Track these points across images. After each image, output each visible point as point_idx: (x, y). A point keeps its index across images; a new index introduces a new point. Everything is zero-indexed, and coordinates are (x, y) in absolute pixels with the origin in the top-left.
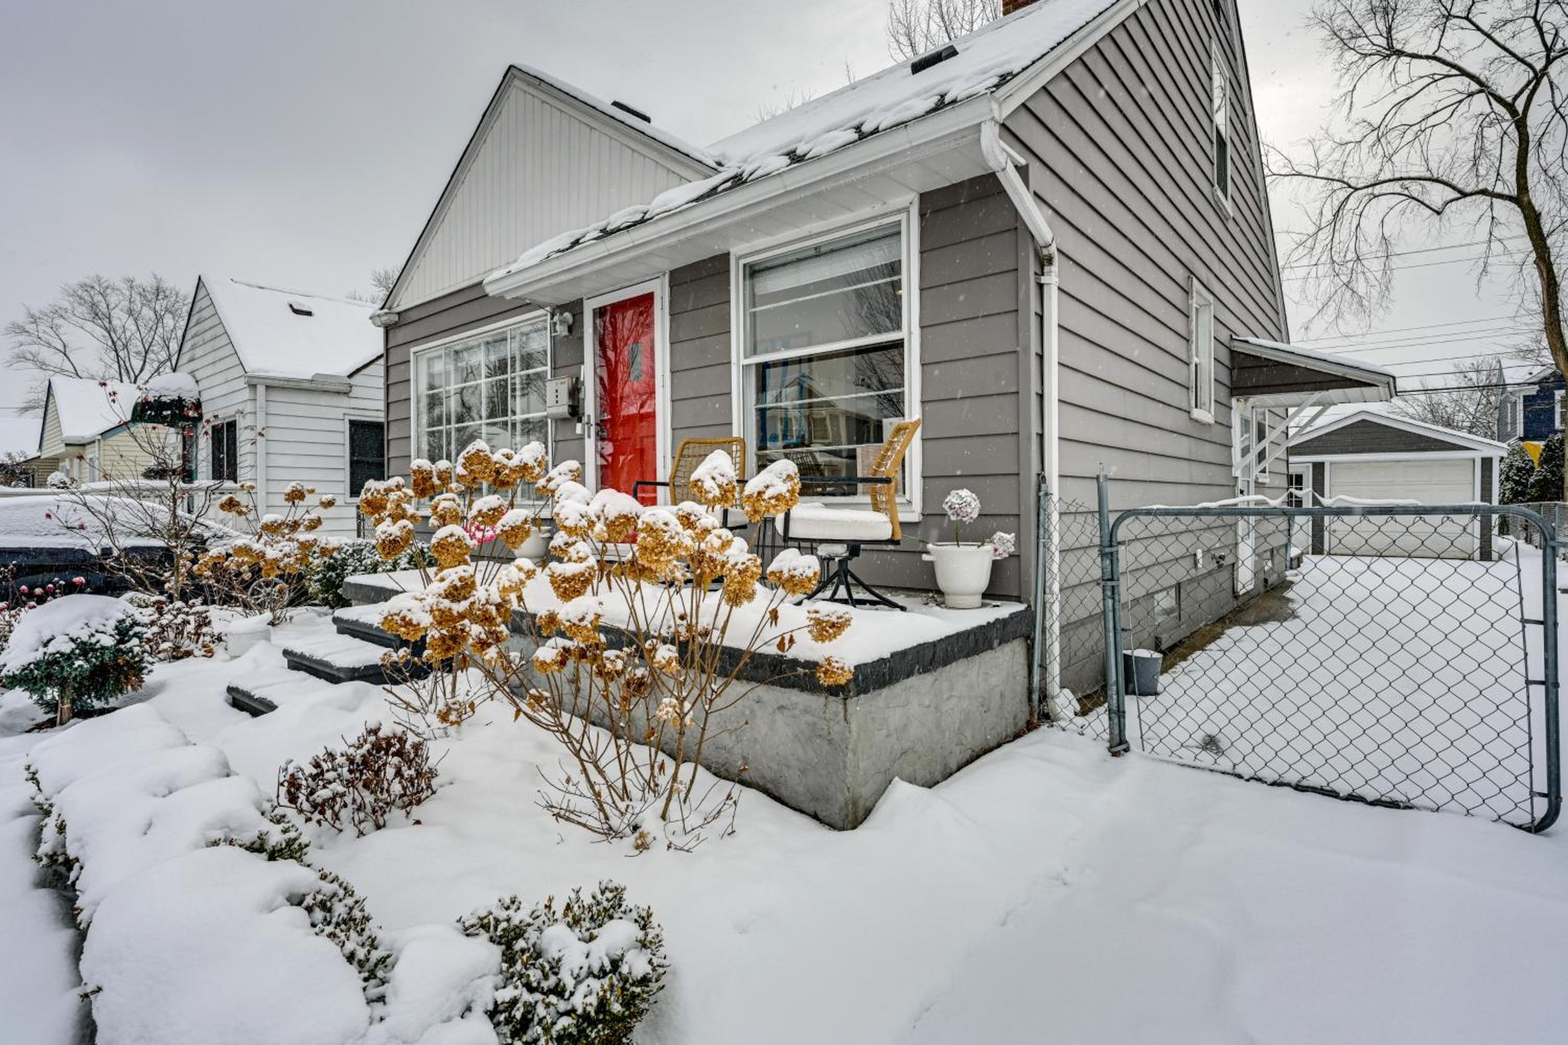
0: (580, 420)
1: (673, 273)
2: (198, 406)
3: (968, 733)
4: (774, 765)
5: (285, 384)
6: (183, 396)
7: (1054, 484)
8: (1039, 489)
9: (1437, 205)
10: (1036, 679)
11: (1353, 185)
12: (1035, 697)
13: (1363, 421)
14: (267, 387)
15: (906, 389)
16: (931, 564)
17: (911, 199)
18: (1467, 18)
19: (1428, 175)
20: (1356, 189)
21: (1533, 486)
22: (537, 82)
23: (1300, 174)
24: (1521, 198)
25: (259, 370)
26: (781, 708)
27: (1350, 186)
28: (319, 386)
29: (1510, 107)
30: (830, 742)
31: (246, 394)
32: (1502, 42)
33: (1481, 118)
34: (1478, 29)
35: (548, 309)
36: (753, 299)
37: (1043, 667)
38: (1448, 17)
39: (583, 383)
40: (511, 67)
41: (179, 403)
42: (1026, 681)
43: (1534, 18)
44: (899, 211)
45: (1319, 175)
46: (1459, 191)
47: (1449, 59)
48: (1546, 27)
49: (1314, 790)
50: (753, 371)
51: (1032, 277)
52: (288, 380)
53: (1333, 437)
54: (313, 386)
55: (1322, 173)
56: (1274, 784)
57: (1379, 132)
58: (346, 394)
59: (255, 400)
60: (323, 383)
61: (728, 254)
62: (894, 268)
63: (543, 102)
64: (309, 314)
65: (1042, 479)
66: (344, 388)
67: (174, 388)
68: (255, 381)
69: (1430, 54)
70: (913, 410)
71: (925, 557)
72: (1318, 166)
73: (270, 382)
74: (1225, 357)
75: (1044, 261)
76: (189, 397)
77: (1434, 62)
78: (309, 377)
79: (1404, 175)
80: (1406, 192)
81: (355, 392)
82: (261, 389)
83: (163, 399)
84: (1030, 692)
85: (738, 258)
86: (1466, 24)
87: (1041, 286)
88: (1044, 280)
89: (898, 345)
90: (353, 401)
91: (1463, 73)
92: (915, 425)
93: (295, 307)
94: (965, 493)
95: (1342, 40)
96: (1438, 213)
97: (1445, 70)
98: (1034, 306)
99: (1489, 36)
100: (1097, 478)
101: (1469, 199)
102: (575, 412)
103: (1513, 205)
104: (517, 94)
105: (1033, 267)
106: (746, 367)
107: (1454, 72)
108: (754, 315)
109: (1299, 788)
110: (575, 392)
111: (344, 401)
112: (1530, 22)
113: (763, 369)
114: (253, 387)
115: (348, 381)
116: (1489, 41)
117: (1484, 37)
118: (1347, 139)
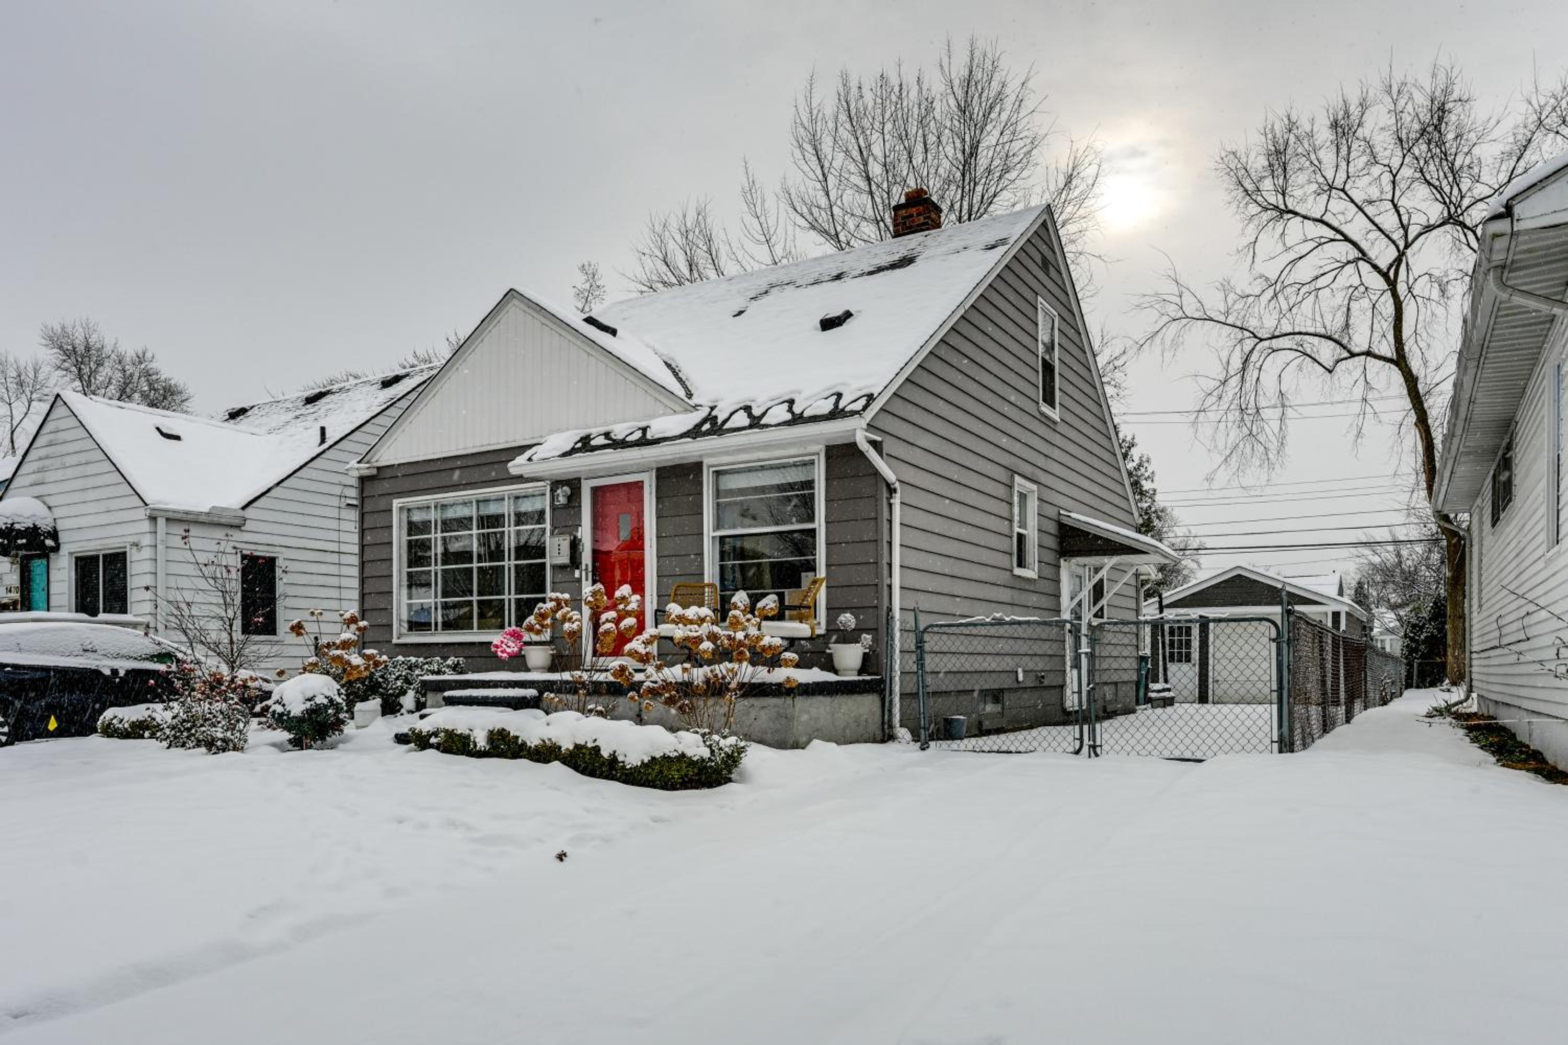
0: (578, 568)
1: (659, 470)
2: (54, 534)
3: (848, 731)
4: (759, 734)
5: (185, 517)
6: (39, 524)
7: (897, 613)
8: (888, 615)
9: (1329, 364)
10: (886, 717)
11: (1259, 335)
12: (886, 726)
13: (1239, 576)
14: (168, 520)
15: (817, 557)
16: (831, 655)
17: (821, 448)
18: (1343, 190)
19: (1323, 331)
20: (1261, 340)
21: (1424, 642)
22: (538, 309)
23: (1212, 320)
24: (1400, 361)
25: (159, 502)
26: (763, 708)
27: (1255, 337)
28: (216, 519)
29: (1385, 275)
30: (786, 718)
31: (146, 526)
32: (1370, 214)
33: (1351, 290)
34: (1352, 201)
35: (548, 482)
36: (718, 493)
37: (890, 711)
38: (1331, 187)
39: (580, 540)
40: (511, 290)
41: (33, 533)
42: (881, 718)
43: (1392, 201)
44: (814, 454)
45: (1228, 322)
46: (1349, 351)
47: (1335, 224)
48: (1402, 211)
49: (1004, 752)
50: (718, 540)
51: (885, 500)
52: (187, 513)
53: (1216, 591)
54: (210, 519)
55: (1230, 321)
56: (989, 752)
57: (1276, 286)
58: (238, 527)
59: (156, 532)
60: (220, 516)
61: (702, 463)
62: (809, 484)
63: (543, 324)
64: (178, 438)
65: (890, 609)
66: (237, 522)
67: (28, 514)
68: (156, 513)
69: (1318, 217)
70: (822, 572)
71: (828, 651)
72: (1227, 313)
73: (171, 515)
74: (1052, 528)
75: (892, 491)
76: (45, 524)
77: (1320, 225)
78: (206, 509)
79: (1304, 330)
80: (1300, 349)
81: (249, 526)
82: (161, 522)
83: (17, 526)
84: (883, 723)
85: (709, 466)
86: (1342, 195)
87: (890, 505)
88: (892, 501)
89: (814, 530)
90: (245, 534)
91: (1347, 239)
92: (823, 580)
93: (164, 431)
94: (848, 615)
95: (1246, 191)
96: (1330, 372)
97: (1331, 234)
98: (886, 514)
99: (1360, 209)
100: (914, 610)
101: (1356, 358)
102: (575, 561)
103: (1393, 366)
104: (514, 310)
105: (885, 494)
106: (713, 537)
107: (1339, 237)
108: (718, 504)
109: (998, 752)
110: (575, 545)
111: (237, 535)
112: (1390, 205)
113: (722, 539)
114: (153, 519)
115: (241, 513)
116: (1360, 213)
117: (1357, 209)
118: (1248, 293)
